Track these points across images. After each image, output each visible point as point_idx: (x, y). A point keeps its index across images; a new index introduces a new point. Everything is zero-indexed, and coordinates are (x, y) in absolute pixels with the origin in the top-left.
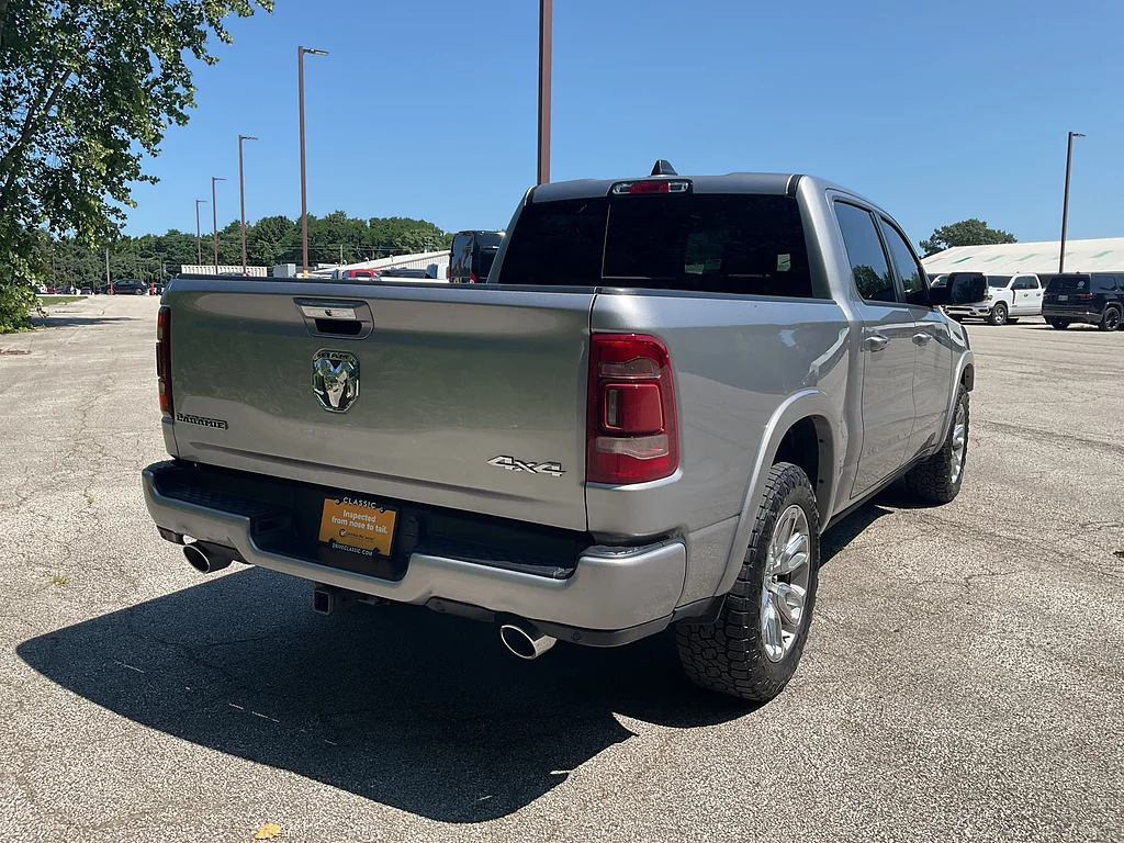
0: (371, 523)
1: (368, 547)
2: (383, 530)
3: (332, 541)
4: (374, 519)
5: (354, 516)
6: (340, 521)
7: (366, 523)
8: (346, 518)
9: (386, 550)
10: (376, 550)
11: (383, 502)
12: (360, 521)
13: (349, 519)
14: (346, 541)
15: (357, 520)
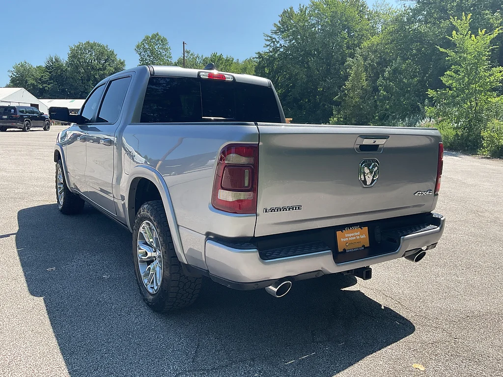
0: (358, 235)
1: (361, 246)
2: (363, 237)
3: (345, 250)
4: (359, 233)
6: (345, 240)
8: (346, 238)
10: (364, 246)
11: (361, 225)
12: (354, 236)
13: (348, 237)
14: (350, 247)
15: (352, 236)
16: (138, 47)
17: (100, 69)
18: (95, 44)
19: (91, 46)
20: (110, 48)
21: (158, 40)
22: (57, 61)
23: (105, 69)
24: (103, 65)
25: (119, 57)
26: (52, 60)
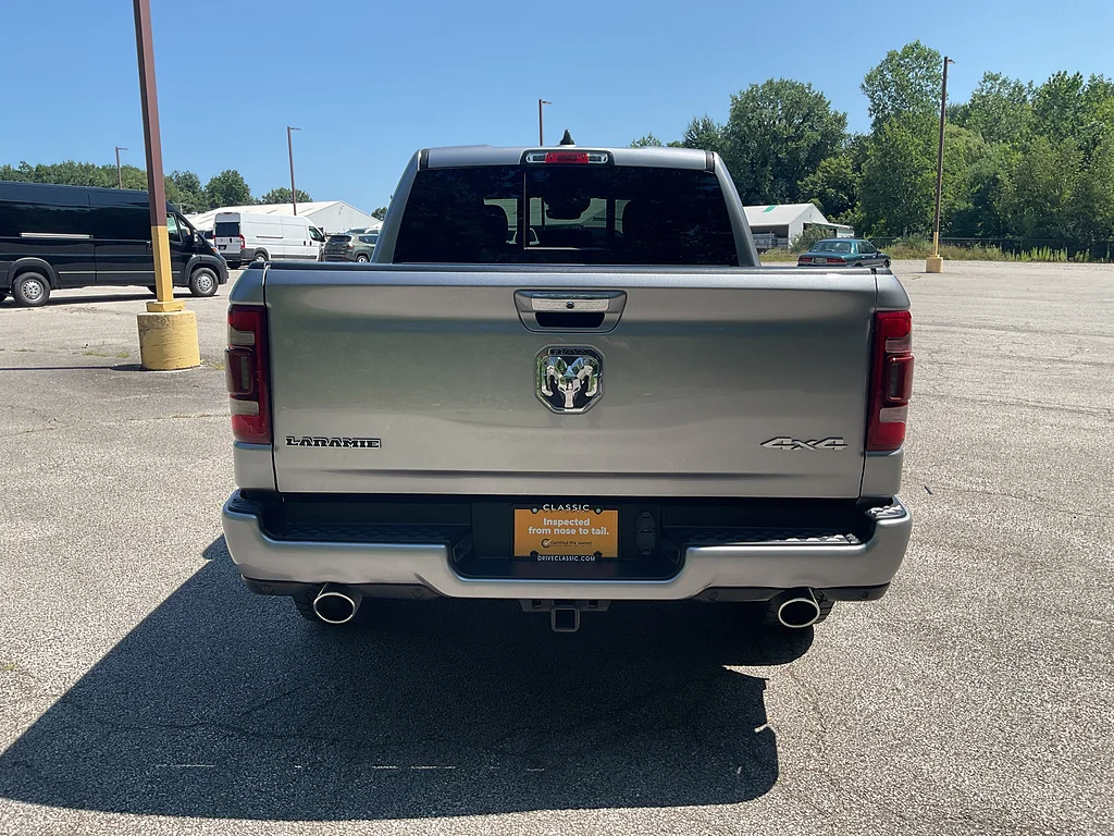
0: (584, 527)
1: (587, 553)
2: (603, 531)
3: (534, 554)
4: (588, 522)
5: (560, 523)
6: (540, 531)
7: (577, 528)
8: (547, 527)
9: (611, 550)
11: (597, 503)
12: (571, 527)
13: (552, 527)
14: (554, 550)
15: (564, 527)
16: (869, 79)
17: (790, 138)
18: (783, 84)
19: (775, 90)
20: (816, 89)
21: (917, 58)
22: (707, 130)
23: (800, 137)
24: (798, 128)
25: (835, 107)
26: (697, 129)
